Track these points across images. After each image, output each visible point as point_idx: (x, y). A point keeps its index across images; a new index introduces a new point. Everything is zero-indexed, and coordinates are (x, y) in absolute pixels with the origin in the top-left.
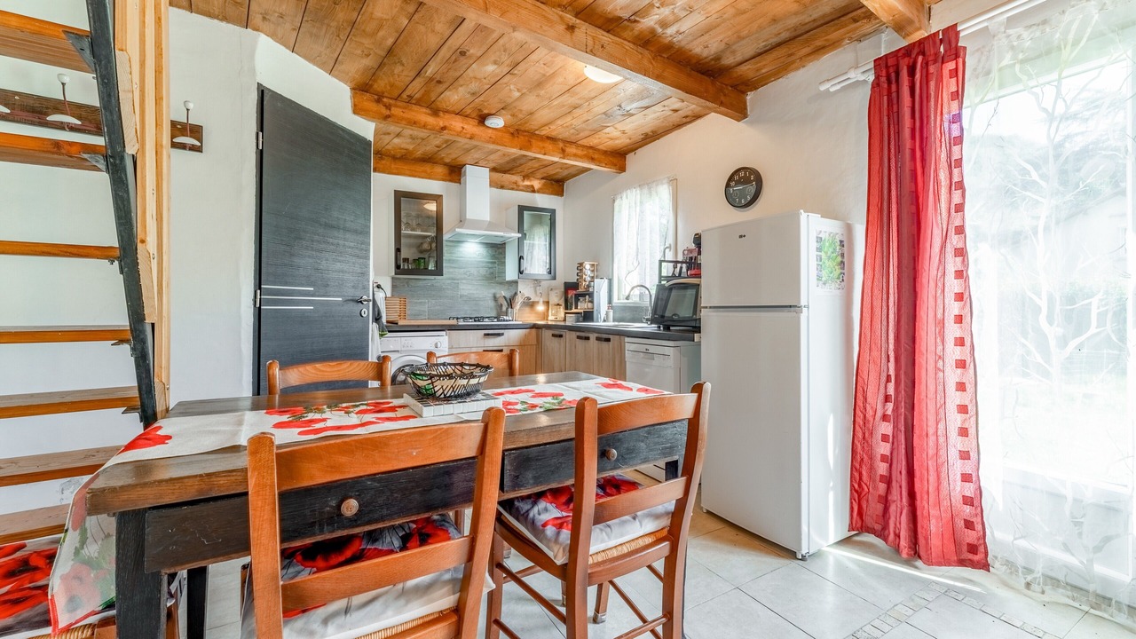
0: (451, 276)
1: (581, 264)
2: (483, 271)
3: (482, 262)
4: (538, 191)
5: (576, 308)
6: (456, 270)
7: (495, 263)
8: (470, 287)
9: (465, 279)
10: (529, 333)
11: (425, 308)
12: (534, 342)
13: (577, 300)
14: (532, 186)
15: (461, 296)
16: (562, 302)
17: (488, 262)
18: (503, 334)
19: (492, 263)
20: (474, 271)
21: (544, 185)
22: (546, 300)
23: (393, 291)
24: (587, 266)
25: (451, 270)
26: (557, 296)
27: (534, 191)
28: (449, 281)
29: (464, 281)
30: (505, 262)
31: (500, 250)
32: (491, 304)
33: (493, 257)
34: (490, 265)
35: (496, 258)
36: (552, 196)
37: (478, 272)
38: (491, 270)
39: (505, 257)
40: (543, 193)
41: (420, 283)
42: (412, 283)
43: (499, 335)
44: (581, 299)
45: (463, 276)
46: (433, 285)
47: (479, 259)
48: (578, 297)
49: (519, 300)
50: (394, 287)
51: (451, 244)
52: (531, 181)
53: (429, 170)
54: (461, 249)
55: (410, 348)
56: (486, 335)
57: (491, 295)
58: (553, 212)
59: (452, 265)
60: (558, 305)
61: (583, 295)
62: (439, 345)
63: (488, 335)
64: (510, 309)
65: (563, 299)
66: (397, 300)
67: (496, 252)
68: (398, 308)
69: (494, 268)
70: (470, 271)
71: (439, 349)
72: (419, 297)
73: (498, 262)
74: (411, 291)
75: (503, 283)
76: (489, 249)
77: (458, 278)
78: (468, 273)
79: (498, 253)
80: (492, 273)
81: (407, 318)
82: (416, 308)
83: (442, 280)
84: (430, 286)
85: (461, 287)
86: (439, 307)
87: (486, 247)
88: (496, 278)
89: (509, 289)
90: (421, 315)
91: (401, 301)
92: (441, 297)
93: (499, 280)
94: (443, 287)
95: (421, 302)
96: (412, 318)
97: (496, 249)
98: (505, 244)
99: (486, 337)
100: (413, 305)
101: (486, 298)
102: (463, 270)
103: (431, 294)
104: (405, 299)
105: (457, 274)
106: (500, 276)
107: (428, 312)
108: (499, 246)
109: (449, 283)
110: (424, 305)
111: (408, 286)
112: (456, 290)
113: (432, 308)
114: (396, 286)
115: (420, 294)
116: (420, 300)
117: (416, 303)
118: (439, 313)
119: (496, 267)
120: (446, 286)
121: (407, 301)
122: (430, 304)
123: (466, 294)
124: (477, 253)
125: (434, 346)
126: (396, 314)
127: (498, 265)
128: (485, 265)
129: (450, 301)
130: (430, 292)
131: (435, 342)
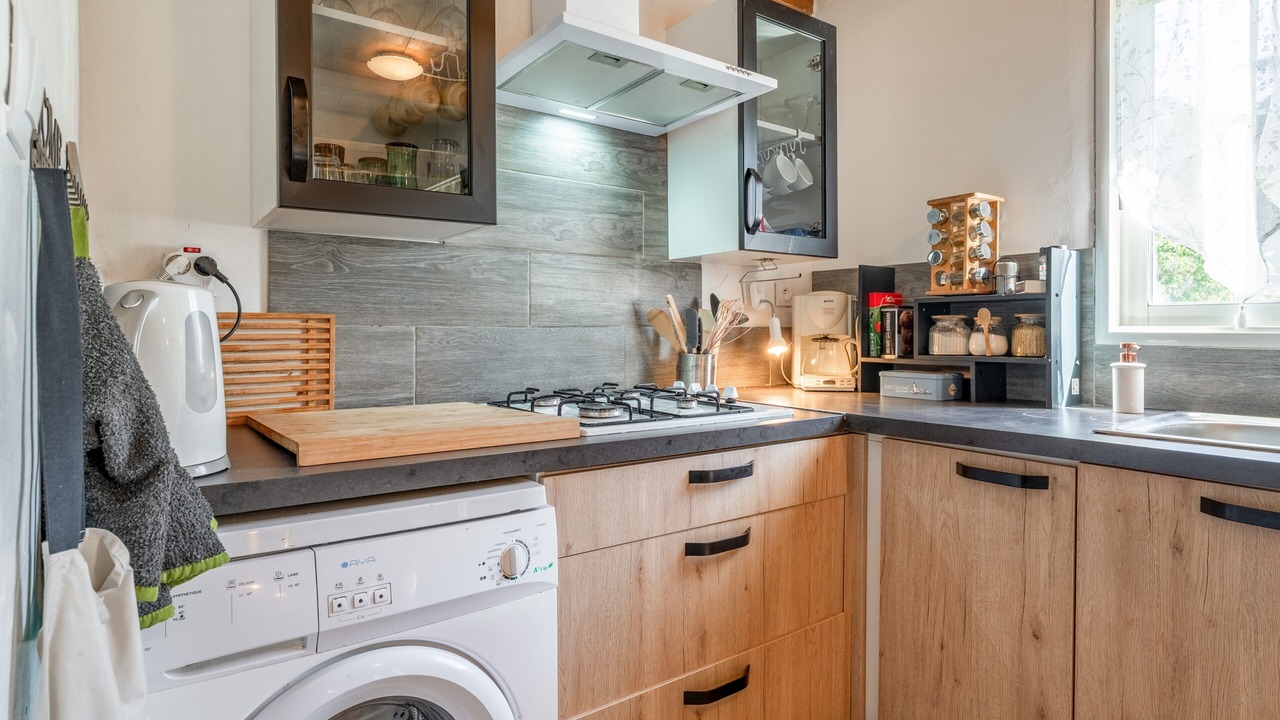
0: (502, 236)
2: (602, 225)
3: (600, 192)
6: (518, 216)
7: (637, 198)
8: (563, 279)
9: (547, 248)
11: (409, 356)
12: (841, 487)
15: (535, 311)
17: (617, 196)
19: (628, 198)
20: (575, 222)
23: (273, 287)
25: (501, 215)
28: (495, 256)
29: (544, 257)
30: (665, 199)
31: (653, 159)
32: (628, 335)
33: (632, 177)
34: (624, 206)
35: (641, 183)
37: (592, 228)
38: (628, 224)
39: (665, 183)
41: (388, 260)
42: (356, 258)
43: (738, 471)
44: (940, 320)
45: (539, 240)
46: (435, 269)
47: (592, 181)
49: (715, 329)
50: (277, 272)
56: (694, 477)
57: (626, 308)
58: (830, 35)
59: (502, 197)
60: (826, 338)
62: (519, 561)
63: (701, 477)
66: (290, 329)
67: (640, 162)
68: (293, 359)
69: (636, 218)
70: (562, 223)
71: (520, 580)
72: (383, 312)
73: (645, 194)
74: (348, 288)
75: (661, 266)
76: (620, 149)
77: (523, 245)
78: (556, 229)
79: (644, 166)
80: (627, 232)
81: (333, 402)
82: (374, 358)
83: (469, 248)
84: (424, 270)
85: (538, 277)
86: (457, 352)
87: (612, 144)
88: (640, 248)
89: (677, 287)
90: (391, 384)
91: (307, 330)
92: (465, 314)
93: (650, 258)
94: (474, 276)
95: (391, 334)
96: (354, 399)
97: (641, 152)
98: (666, 139)
99: (697, 489)
100: (361, 347)
101: (611, 316)
102: (541, 215)
103: (430, 304)
104: (328, 320)
105: (521, 229)
106: (653, 243)
107: (419, 371)
108: (649, 144)
109: (492, 263)
110: (403, 345)
111: (338, 269)
112: (517, 288)
113: (432, 358)
114: (286, 265)
115: (385, 303)
116: (386, 328)
117: (370, 337)
118: (458, 373)
119: (640, 214)
120: (484, 270)
121: (333, 332)
122: (423, 342)
123: (551, 302)
124: (586, 160)
125: (496, 569)
126: (288, 386)
127: (647, 207)
128: (609, 203)
129: (496, 328)
130: (425, 293)
131: (504, 548)
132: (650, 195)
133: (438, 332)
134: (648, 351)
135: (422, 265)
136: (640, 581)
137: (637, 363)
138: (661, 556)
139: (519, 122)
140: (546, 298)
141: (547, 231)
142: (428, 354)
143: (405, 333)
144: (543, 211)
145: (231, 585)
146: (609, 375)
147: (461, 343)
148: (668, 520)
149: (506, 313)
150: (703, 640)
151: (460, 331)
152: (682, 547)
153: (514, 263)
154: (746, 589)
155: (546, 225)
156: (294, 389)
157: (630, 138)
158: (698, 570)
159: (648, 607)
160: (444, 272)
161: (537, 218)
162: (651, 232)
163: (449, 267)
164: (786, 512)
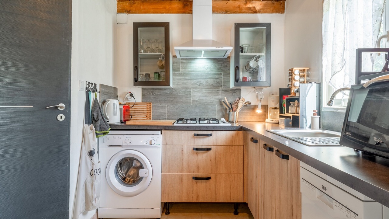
0: (185, 86)
1: (291, 70)
2: (211, 81)
3: (210, 74)
4: (260, 12)
5: (288, 112)
6: (189, 81)
7: (221, 74)
8: (200, 94)
9: (196, 88)
10: (237, 135)
11: (166, 110)
12: (242, 143)
13: (288, 105)
14: (254, 8)
15: (193, 101)
16: (278, 106)
17: (215, 74)
18: (211, 135)
19: (218, 74)
20: (203, 81)
21: (265, 5)
22: (265, 104)
23: (143, 98)
24: (297, 71)
25: (185, 81)
26: (273, 101)
27: (255, 12)
28: (184, 90)
29: (195, 90)
30: (229, 73)
31: (226, 64)
32: (217, 107)
33: (220, 69)
34: (217, 76)
35: (222, 70)
36: (274, 14)
37: (207, 82)
38: (218, 80)
39: (229, 69)
40: (265, 12)
41: (162, 92)
42: (156, 92)
43: (207, 135)
44: (292, 103)
45: (194, 86)
46: (171, 94)
47: (208, 71)
48: (289, 101)
49: (240, 104)
50: (143, 96)
51: (185, 61)
52: (252, 3)
53: (168, 7)
54: (193, 65)
55: (129, 144)
56: (195, 135)
57: (217, 100)
58: (268, 26)
59: (186, 78)
60: (276, 108)
61: (293, 100)
62: (153, 142)
63: (198, 135)
64: (231, 112)
65: (279, 104)
66: (145, 105)
67: (222, 65)
68: (145, 110)
69: (220, 79)
70: (200, 82)
71: (153, 145)
72: (161, 102)
73: (223, 73)
74: (155, 98)
75: (228, 90)
76: (216, 63)
77: (190, 87)
78: (198, 84)
79: (223, 66)
80: (218, 83)
81: (151, 118)
82: (159, 111)
83: (178, 89)
84: (169, 94)
85: (193, 94)
86: (175, 110)
87: (213, 62)
88: (221, 86)
89: (233, 95)
90: (162, 116)
91: (147, 105)
92: (177, 102)
93: (225, 88)
94: (179, 94)
95: (162, 106)
96: (156, 118)
97: (222, 63)
98: (230, 58)
99: (196, 137)
100: (157, 109)
101: (213, 102)
102: (195, 81)
103: (170, 100)
104: (150, 104)
105: (189, 84)
106: (226, 85)
107: (168, 113)
108: (224, 60)
109: (183, 92)
110: (164, 108)
111: (153, 94)
112: (189, 97)
113: (171, 111)
114: (144, 94)
115: (161, 100)
116: (161, 105)
117: (159, 107)
118: (176, 114)
119: (222, 78)
120: (181, 93)
121: (151, 106)
122: (169, 108)
123: (197, 100)
124: (206, 67)
125: (149, 143)
126: (144, 115)
127: (223, 76)
128: (212, 76)
129: (184, 105)
130: (169, 98)
131: (151, 140)
132: (225, 73)
133: (171, 106)
134: (224, 111)
135: (168, 93)
136: (182, 153)
137: (220, 114)
138: (188, 150)
139: (189, 61)
140: (196, 99)
141: (196, 84)
142: (169, 110)
143: (165, 106)
144: (195, 80)
145: (114, 137)
146: (212, 116)
147: (176, 108)
148: (189, 142)
149: (186, 102)
150: (198, 168)
151: (176, 106)
152: (192, 148)
153: (188, 91)
154: (210, 161)
155: (196, 83)
156: (145, 116)
157: (219, 60)
158: (197, 154)
159: (184, 158)
160: (173, 94)
161: (193, 81)
162: (225, 82)
163: (174, 93)
164: (223, 146)
